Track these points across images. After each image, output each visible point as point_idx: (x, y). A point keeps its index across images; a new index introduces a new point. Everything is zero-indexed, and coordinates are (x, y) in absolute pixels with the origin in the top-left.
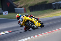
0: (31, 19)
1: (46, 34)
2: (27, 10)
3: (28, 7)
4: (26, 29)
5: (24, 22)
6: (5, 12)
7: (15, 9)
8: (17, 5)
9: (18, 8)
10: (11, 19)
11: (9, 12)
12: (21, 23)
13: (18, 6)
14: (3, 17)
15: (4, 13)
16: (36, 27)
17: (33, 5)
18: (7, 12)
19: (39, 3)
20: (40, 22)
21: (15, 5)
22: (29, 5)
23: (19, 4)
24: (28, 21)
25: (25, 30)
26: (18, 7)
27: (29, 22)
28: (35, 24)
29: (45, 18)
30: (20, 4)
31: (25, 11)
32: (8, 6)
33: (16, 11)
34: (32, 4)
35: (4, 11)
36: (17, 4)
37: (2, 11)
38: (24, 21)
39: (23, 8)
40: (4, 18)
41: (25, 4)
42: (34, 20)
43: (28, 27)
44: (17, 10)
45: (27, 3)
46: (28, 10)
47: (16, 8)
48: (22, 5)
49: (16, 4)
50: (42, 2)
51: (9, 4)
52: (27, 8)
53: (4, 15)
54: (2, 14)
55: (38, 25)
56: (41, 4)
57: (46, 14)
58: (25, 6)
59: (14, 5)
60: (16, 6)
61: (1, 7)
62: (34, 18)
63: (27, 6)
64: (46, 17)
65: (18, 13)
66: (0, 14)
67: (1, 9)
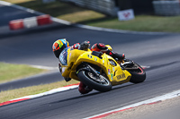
6: (126, 12)
10: (141, 33)
14: (119, 28)
15: (121, 15)
18: (131, 12)
27: (89, 67)
35: (122, 9)
37: (116, 9)
38: (72, 63)
40: (123, 29)
53: (123, 21)
54: (116, 17)
55: (120, 77)
65: (163, 15)
66: (110, 17)
67: (113, 3)
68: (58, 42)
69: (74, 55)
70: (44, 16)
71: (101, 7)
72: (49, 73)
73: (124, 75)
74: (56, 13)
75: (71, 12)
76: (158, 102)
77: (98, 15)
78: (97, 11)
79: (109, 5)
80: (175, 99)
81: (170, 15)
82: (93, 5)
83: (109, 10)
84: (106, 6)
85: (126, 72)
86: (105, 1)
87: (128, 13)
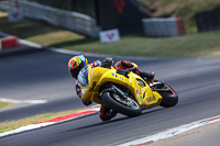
0: (121, 78)
2: (186, 26)
3: (193, 14)
4: (107, 115)
5: (91, 89)
6: (110, 32)
7: (145, 20)
8: (152, 7)
9: (155, 20)
11: (122, 34)
13: (153, 11)
15: (104, 36)
16: (138, 108)
17: (211, 8)
18: (115, 32)
21: (145, 7)
22: (195, 8)
23: (157, 4)
25: (102, 117)
26: (157, 14)
27: (114, 88)
28: (138, 96)
33: (148, 30)
34: (205, 5)
35: (105, 29)
36: (152, 4)
37: (98, 29)
38: (94, 84)
39: (173, 19)
41: (182, 6)
42: (132, 79)
44: (152, 24)
46: (191, 25)
47: (148, 17)
48: (169, 9)
49: (147, 4)
52: (186, 18)
53: (105, 43)
54: (97, 39)
55: (150, 99)
58: (181, 13)
59: (141, 9)
60: (146, 11)
61: (93, 14)
62: (135, 71)
63: (186, 10)
65: (156, 36)
66: (90, 38)
67: (94, 21)
68: (74, 59)
70: (10, 38)
71: (79, 27)
72: (15, 107)
73: (154, 97)
74: (25, 33)
75: (43, 33)
76: (149, 143)
77: (76, 37)
79: (88, 23)
80: (171, 139)
81: (163, 36)
82: (69, 24)
83: (88, 30)
85: (156, 93)
86: (84, 19)
87: (113, 35)
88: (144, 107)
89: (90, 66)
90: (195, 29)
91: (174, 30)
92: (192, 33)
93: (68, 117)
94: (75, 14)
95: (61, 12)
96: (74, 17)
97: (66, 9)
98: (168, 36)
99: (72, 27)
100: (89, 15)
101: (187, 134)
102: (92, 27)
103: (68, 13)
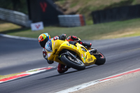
1: (130, 75)
2: (86, 20)
3: (90, 12)
4: (62, 70)
5: (54, 54)
6: (37, 24)
7: (60, 16)
8: (64, 8)
9: (66, 16)
12: (49, 55)
13: (65, 10)
15: (33, 26)
16: (83, 65)
18: (41, 24)
19: (115, 4)
20: (94, 53)
21: (60, 7)
22: (92, 9)
24: (64, 50)
25: (59, 71)
26: (67, 12)
27: (68, 52)
28: (82, 58)
29: (129, 37)
30: (72, 6)
31: (83, 23)
32: (44, 10)
33: (62, 22)
34: (98, 6)
35: (34, 22)
36: (64, 6)
37: (30, 22)
38: (56, 50)
39: (77, 15)
41: (83, 7)
42: (79, 47)
43: (66, 65)
44: (64, 18)
45: (86, 3)
46: (89, 20)
47: (62, 14)
48: (75, 9)
49: (61, 6)
50: (122, 2)
51: (46, 5)
52: (86, 15)
53: (35, 31)
54: (29, 28)
55: (89, 60)
56: (118, 6)
57: (129, 29)
58: (83, 11)
59: (57, 9)
60: (61, 10)
61: (27, 12)
64: (130, 35)
65: (67, 27)
66: (25, 28)
67: (27, 17)
69: (57, 44)
71: (18, 20)
73: (92, 58)
77: (16, 27)
78: (15, 23)
79: (24, 18)
81: (71, 26)
82: (12, 18)
83: (24, 22)
84: (22, 20)
86: (21, 16)
87: (39, 25)
88: (86, 64)
89: (52, 40)
90: (92, 22)
91: (78, 23)
92: (89, 24)
93: (11, 78)
94: (15, 12)
95: (6, 11)
96: (15, 14)
97: (10, 9)
98: (75, 26)
99: (13, 21)
100: (25, 13)
101: (86, 89)
102: (26, 20)
103: (11, 12)
